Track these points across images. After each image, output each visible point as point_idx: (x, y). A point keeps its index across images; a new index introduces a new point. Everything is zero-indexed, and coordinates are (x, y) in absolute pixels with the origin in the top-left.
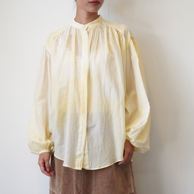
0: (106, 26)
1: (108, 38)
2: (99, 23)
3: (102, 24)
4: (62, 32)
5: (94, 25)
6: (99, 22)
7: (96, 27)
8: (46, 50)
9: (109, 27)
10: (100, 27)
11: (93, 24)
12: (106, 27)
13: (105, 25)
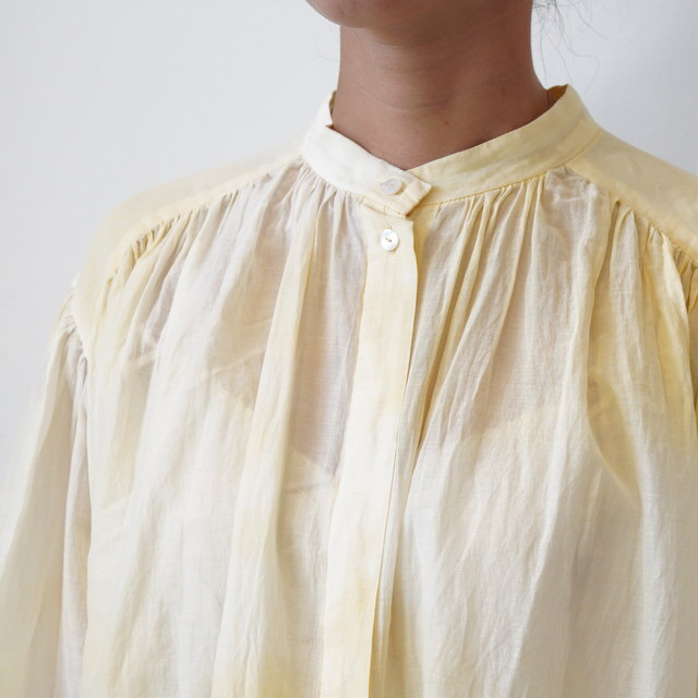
0: (598, 202)
1: (596, 326)
2: (540, 167)
3: (563, 176)
4: (213, 207)
5: (489, 183)
6: (539, 154)
7: (505, 200)
8: (67, 337)
9: (623, 212)
10: (546, 199)
11: (481, 173)
12: (597, 212)
13: (592, 193)
